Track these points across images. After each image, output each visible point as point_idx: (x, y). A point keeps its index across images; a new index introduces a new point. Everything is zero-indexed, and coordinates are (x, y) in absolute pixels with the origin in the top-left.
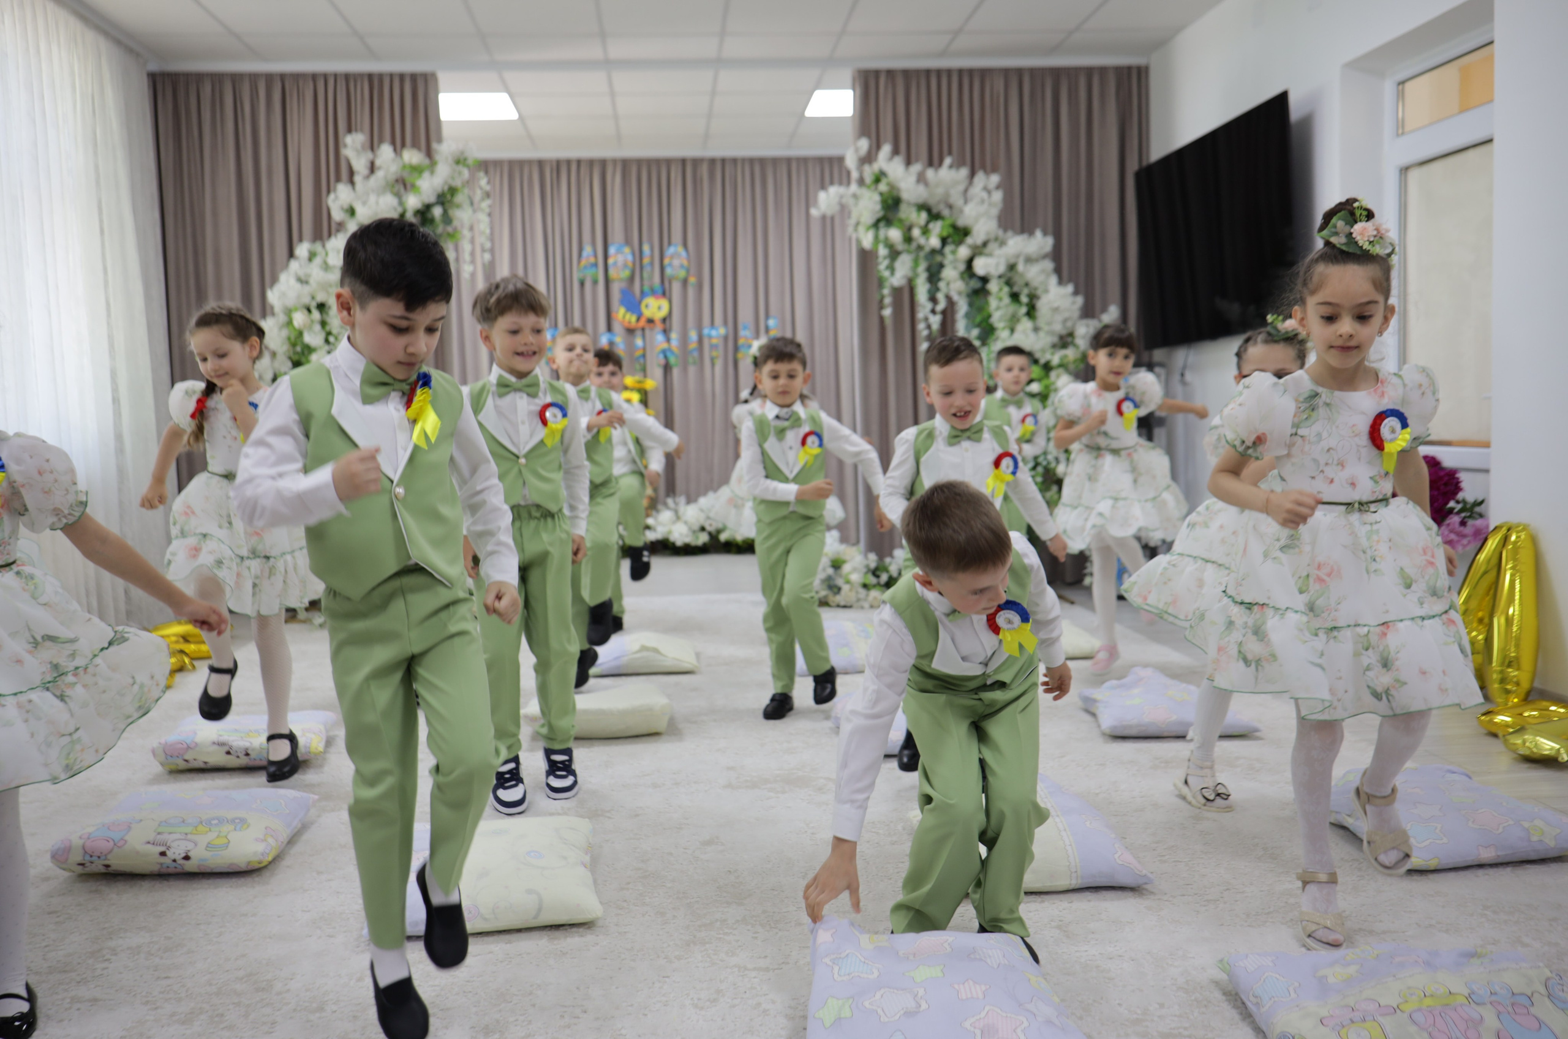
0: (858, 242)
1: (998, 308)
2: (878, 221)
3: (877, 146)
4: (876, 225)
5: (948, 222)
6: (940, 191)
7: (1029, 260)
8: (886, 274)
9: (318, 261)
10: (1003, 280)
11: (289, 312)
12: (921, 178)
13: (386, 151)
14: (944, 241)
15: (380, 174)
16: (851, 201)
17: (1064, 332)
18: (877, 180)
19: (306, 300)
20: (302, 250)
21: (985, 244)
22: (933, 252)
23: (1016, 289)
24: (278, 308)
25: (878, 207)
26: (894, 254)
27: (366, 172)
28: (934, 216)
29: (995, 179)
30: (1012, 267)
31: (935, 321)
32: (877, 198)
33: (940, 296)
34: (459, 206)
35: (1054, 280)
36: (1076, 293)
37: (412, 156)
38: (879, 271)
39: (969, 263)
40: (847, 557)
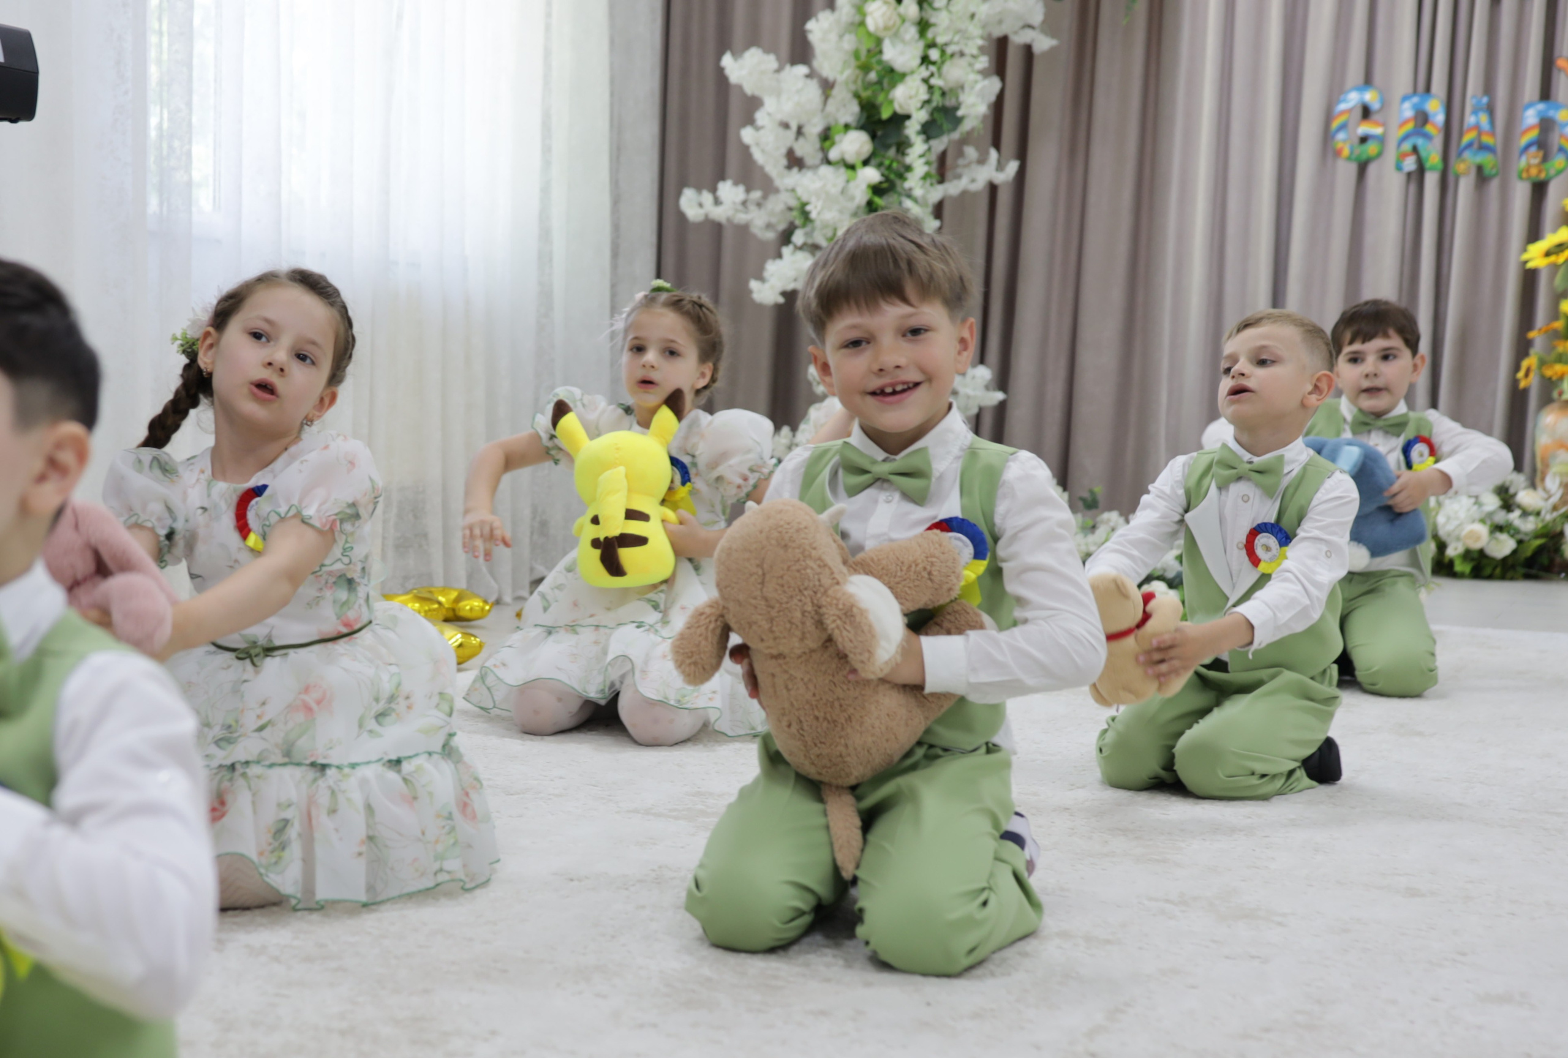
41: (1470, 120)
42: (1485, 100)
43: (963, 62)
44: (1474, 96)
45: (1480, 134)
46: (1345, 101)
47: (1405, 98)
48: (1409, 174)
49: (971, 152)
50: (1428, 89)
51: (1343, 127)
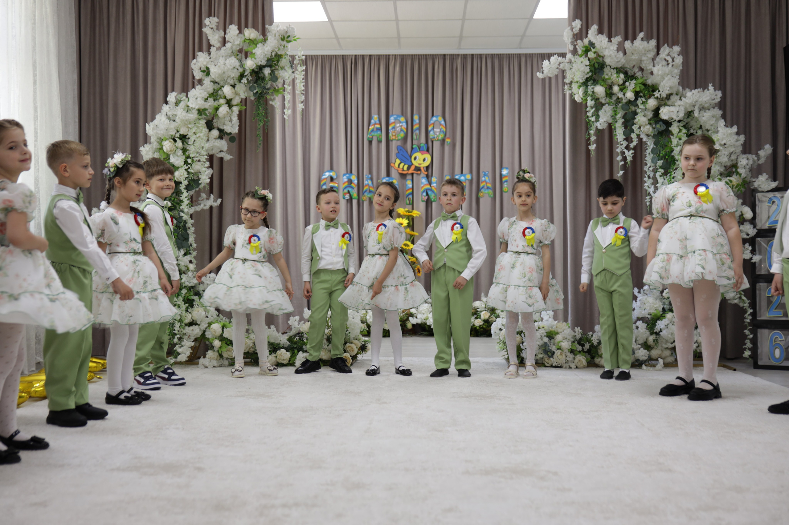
0: (572, 96)
1: (677, 145)
2: (587, 80)
3: (586, 28)
4: (585, 84)
5: (640, 81)
6: (635, 57)
7: (702, 109)
8: (593, 119)
9: (182, 105)
10: (681, 124)
11: (161, 141)
12: (621, 48)
13: (233, 29)
14: (637, 94)
15: (228, 45)
16: (566, 67)
17: (729, 164)
18: (587, 51)
19: (173, 132)
20: (172, 97)
21: (669, 96)
22: (629, 102)
23: (692, 131)
24: (153, 139)
25: (587, 69)
26: (599, 105)
27: (218, 45)
28: (629, 77)
29: (677, 49)
30: (689, 114)
31: (629, 155)
32: (588, 63)
33: (633, 136)
34: (282, 68)
35: (722, 123)
36: (738, 134)
37: (250, 33)
38: (588, 117)
39: (656, 111)
40: (559, 331)
41: (366, 182)
42: (370, 176)
43: (199, 163)
44: (366, 175)
45: (369, 187)
46: (325, 175)
47: (344, 175)
48: (347, 200)
49: (204, 195)
50: (351, 172)
51: (325, 184)
